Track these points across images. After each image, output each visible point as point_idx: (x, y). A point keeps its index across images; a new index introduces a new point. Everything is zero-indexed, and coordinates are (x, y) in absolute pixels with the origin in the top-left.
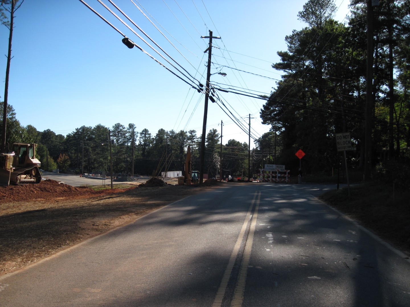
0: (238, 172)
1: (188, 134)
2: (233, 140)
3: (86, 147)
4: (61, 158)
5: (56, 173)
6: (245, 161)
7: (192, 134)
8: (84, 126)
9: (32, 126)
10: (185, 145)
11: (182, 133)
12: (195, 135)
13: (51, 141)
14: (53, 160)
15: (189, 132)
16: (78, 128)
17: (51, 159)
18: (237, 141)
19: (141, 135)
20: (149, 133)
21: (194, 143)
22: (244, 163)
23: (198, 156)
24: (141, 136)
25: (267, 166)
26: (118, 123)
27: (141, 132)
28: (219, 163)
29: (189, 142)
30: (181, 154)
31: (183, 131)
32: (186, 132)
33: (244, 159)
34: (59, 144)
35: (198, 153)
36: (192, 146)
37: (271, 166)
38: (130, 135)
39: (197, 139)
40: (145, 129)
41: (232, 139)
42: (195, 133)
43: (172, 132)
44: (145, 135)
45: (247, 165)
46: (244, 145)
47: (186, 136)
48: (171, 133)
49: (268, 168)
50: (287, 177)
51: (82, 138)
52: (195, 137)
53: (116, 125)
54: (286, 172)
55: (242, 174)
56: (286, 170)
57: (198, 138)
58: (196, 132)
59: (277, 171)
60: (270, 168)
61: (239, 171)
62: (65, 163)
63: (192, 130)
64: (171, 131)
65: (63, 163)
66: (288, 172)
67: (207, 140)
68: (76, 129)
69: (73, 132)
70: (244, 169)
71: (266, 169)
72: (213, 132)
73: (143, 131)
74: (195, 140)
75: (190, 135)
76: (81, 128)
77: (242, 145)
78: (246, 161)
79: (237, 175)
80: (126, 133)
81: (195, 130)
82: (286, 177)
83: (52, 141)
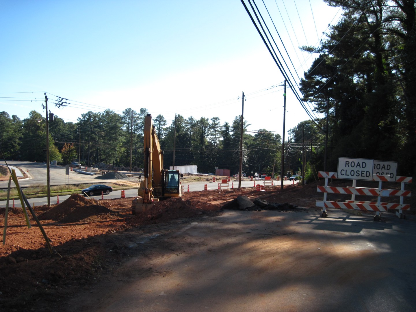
0: (268, 167)
1: (210, 122)
2: (264, 130)
3: (93, 136)
4: (66, 148)
5: (53, 165)
6: (277, 154)
7: (214, 121)
8: (91, 111)
9: (36, 112)
10: (206, 134)
11: (203, 121)
12: (218, 123)
13: (58, 128)
14: (57, 150)
15: (211, 119)
16: (84, 114)
17: (56, 150)
18: (269, 131)
19: (155, 122)
20: (164, 120)
21: (217, 133)
22: (276, 157)
23: (221, 148)
24: (155, 124)
25: (347, 164)
26: (129, 108)
27: (156, 119)
28: (246, 156)
29: (211, 131)
30: (201, 145)
31: (204, 118)
32: (208, 120)
33: (276, 152)
34: (67, 132)
35: (222, 144)
36: (215, 136)
37: (358, 164)
38: (142, 122)
39: (220, 128)
40: (160, 115)
41: (262, 129)
42: (218, 121)
43: (192, 119)
44: (160, 123)
45: (279, 160)
46: (276, 136)
47: (208, 124)
48: (189, 120)
49: (349, 169)
50: (401, 199)
51: (88, 125)
52: (218, 126)
53: (126, 110)
54: (400, 183)
55: (272, 170)
56: (398, 177)
57: (222, 127)
58: (220, 119)
59: (377, 179)
60: (355, 169)
61: (270, 167)
62: (70, 154)
63: (215, 117)
64: (190, 117)
65: (67, 153)
66: (406, 184)
67: (232, 129)
68: (82, 115)
69: (79, 118)
70: (276, 164)
71: (343, 172)
72: (239, 119)
73: (157, 118)
74: (218, 129)
75: (212, 123)
76: (87, 113)
77: (274, 136)
78: (279, 155)
79: (267, 171)
80: (138, 120)
81: (218, 117)
82: (398, 197)
83: (60, 129)
